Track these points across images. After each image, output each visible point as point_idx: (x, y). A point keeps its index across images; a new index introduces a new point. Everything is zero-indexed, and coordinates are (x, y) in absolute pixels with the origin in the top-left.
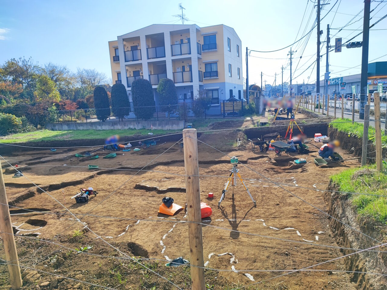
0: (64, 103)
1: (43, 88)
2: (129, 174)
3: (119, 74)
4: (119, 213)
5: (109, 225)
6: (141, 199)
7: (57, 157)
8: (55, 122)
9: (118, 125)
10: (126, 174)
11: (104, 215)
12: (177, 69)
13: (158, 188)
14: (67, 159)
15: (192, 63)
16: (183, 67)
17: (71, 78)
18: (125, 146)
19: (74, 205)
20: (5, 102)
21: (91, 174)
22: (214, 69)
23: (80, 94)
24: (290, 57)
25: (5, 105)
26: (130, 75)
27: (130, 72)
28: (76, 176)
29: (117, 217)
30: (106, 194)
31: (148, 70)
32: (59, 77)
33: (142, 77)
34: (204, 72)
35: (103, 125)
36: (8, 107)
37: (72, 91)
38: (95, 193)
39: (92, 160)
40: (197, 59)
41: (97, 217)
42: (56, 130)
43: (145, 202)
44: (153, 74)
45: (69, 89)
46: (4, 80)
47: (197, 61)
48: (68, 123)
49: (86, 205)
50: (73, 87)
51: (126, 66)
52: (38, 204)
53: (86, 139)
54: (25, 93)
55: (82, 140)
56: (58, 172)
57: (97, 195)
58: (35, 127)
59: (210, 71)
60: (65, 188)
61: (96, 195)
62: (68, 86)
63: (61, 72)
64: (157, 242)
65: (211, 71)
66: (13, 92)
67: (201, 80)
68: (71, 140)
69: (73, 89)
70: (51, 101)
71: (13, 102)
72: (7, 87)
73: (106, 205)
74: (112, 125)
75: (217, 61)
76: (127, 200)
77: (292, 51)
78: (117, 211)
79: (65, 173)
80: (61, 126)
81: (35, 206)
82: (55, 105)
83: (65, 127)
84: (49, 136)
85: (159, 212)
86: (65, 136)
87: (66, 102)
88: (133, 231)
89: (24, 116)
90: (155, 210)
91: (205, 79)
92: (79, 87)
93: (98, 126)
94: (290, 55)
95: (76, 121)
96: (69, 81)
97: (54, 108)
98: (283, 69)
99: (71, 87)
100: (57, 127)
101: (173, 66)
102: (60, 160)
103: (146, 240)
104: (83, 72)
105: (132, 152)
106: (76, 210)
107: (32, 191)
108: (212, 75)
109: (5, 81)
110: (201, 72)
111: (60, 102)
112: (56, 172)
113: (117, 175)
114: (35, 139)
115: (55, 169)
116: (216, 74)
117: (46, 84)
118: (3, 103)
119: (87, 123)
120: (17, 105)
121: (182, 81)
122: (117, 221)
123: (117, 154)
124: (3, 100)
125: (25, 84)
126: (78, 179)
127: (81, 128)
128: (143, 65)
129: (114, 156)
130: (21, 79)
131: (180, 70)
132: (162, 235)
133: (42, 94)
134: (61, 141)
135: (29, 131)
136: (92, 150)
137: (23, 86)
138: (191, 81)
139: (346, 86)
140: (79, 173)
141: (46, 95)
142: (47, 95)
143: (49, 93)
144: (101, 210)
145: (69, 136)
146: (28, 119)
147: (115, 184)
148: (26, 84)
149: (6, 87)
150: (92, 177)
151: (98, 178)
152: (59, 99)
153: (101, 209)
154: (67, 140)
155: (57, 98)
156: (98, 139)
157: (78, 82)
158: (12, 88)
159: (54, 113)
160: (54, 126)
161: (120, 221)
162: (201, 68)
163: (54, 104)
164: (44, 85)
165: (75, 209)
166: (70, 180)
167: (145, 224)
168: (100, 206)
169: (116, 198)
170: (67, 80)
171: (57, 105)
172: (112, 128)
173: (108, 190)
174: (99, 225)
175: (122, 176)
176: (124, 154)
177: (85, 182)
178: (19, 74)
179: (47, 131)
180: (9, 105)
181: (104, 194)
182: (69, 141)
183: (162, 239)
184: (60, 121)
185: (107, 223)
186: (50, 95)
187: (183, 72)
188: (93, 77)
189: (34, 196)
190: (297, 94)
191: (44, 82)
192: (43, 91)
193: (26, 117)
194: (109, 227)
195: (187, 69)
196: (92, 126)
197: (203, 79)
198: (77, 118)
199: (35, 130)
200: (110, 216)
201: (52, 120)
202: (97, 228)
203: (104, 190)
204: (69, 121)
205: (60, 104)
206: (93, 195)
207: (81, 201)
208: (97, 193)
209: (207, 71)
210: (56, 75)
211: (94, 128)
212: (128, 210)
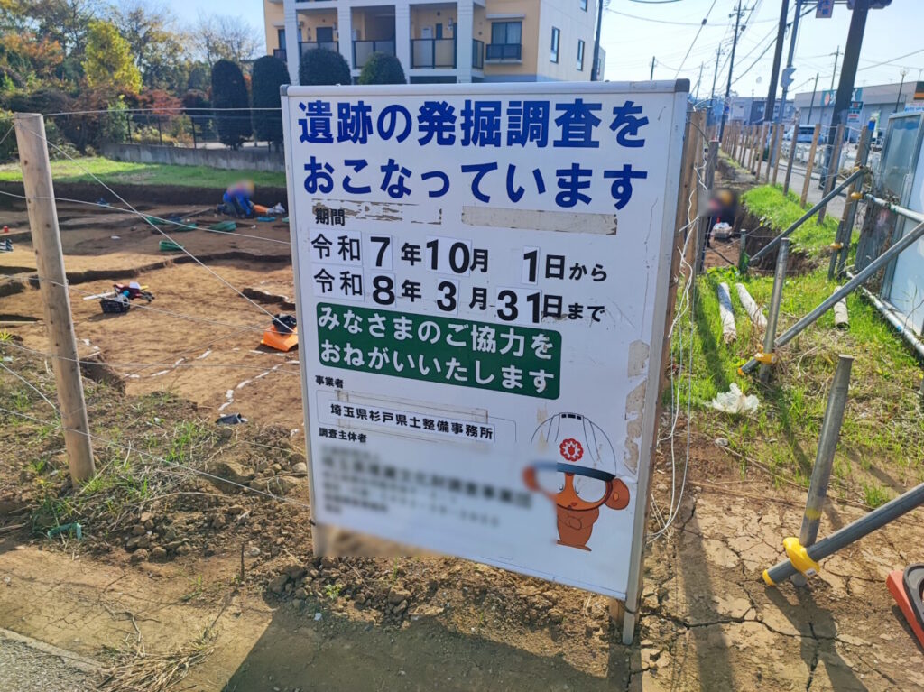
0: (150, 96)
1: (100, 55)
2: (247, 268)
3: (281, 32)
4: (179, 338)
5: (147, 356)
6: (237, 317)
7: (104, 219)
8: (124, 143)
9: (267, 160)
10: (238, 267)
11: (148, 338)
12: (423, 31)
13: (287, 298)
14: (125, 227)
15: (459, 18)
16: (439, 27)
17: (182, 37)
18: (267, 210)
19: (97, 315)
20: (11, 83)
21: (160, 259)
22: (512, 40)
23: (203, 79)
24: (735, 24)
25: (11, 90)
26: (310, 38)
27: (309, 29)
28: (126, 260)
29: (171, 344)
30: (175, 301)
31: (352, 28)
32: (153, 30)
33: (335, 44)
34: (487, 46)
35: (231, 158)
36: (17, 96)
37: (182, 68)
38: (148, 297)
39: (180, 234)
40: (471, 8)
41: (131, 341)
42: (125, 161)
43: (244, 323)
44: (363, 38)
45: (176, 62)
46: (18, 27)
47: (471, 13)
48: (153, 146)
49: (120, 318)
50: (186, 59)
51: (298, 11)
52: (25, 307)
53: (181, 186)
54: (67, 65)
55: (171, 186)
56: (94, 250)
57: (153, 301)
58: (77, 149)
59: (503, 42)
60: (93, 283)
61: (150, 301)
62: (174, 57)
63: (157, 20)
64: (222, 391)
65: (506, 44)
66: (38, 59)
67: (479, 65)
68: (146, 186)
69: (187, 63)
70: (118, 89)
71: (33, 85)
72: (25, 47)
73: (161, 322)
74: (254, 160)
75: (523, 18)
76: (210, 314)
77: (742, 8)
78: (177, 334)
79: (106, 253)
80: (137, 151)
81: (17, 311)
82: (124, 99)
83: (147, 156)
84: (103, 172)
85: (262, 342)
86: (135, 176)
87: (154, 96)
88: (186, 370)
89: (50, 121)
90: (257, 339)
91: (488, 61)
92: (203, 61)
93: (220, 160)
94: (736, 17)
95: (171, 143)
96: (177, 41)
97: (123, 107)
98: (719, 54)
99: (182, 59)
100: (128, 154)
101: (411, 23)
102: (107, 227)
103: (202, 386)
104: (213, 23)
105: (277, 223)
106: (94, 325)
107: (18, 281)
108: (505, 54)
109: (21, 30)
110: (480, 44)
111: (141, 92)
112: (89, 250)
113: (218, 268)
114: (68, 175)
115: (90, 245)
116: (516, 51)
117: (106, 46)
118: (7, 85)
119: (195, 150)
120: (39, 93)
121: (431, 64)
122: (169, 352)
123: (239, 225)
124: (6, 77)
125: (71, 42)
126: (126, 268)
127: (182, 160)
128: (339, 14)
129: (231, 228)
130: (60, 30)
131: (429, 34)
132: (239, 382)
133: (98, 69)
134: (122, 186)
135: (63, 157)
136: (188, 211)
137: (65, 47)
138: (453, 64)
139: (861, 112)
140: (135, 256)
141: (107, 72)
142: (110, 72)
143: (115, 69)
144: (144, 330)
145: (146, 175)
146: (61, 128)
147: (204, 284)
148: (74, 43)
149: (20, 47)
150: (159, 266)
151: (172, 269)
152: (137, 86)
153: (145, 327)
154: (138, 183)
155: (134, 82)
156: (209, 189)
157: (198, 47)
158: (35, 50)
159: (123, 119)
160: (122, 150)
161: (175, 352)
162: (480, 34)
163: (122, 97)
164: (103, 47)
165: (94, 323)
166: (107, 268)
167: (217, 359)
168: (148, 322)
169: (189, 311)
170: (172, 38)
171: (131, 100)
172: (253, 166)
173: (182, 295)
174: (128, 356)
175: (227, 269)
176: (255, 227)
177: (142, 274)
178: (54, 16)
179: (103, 160)
180: (20, 91)
181: (170, 301)
182: (142, 186)
183: (234, 388)
184: (136, 140)
185: (147, 353)
186: (117, 75)
187: (437, 42)
188: (237, 35)
189: (22, 292)
190: (748, 123)
191: (103, 42)
192: (101, 61)
193: (57, 125)
194: (146, 360)
195: (447, 33)
196: (207, 159)
197: (485, 61)
198: (175, 136)
199: (77, 157)
200: (158, 341)
201: (117, 136)
202: (120, 361)
203: (173, 293)
204: (155, 142)
205: (140, 98)
206: (145, 302)
207: (111, 309)
208: (153, 298)
209: (495, 42)
210: (145, 25)
211: (212, 164)
212: (200, 334)
